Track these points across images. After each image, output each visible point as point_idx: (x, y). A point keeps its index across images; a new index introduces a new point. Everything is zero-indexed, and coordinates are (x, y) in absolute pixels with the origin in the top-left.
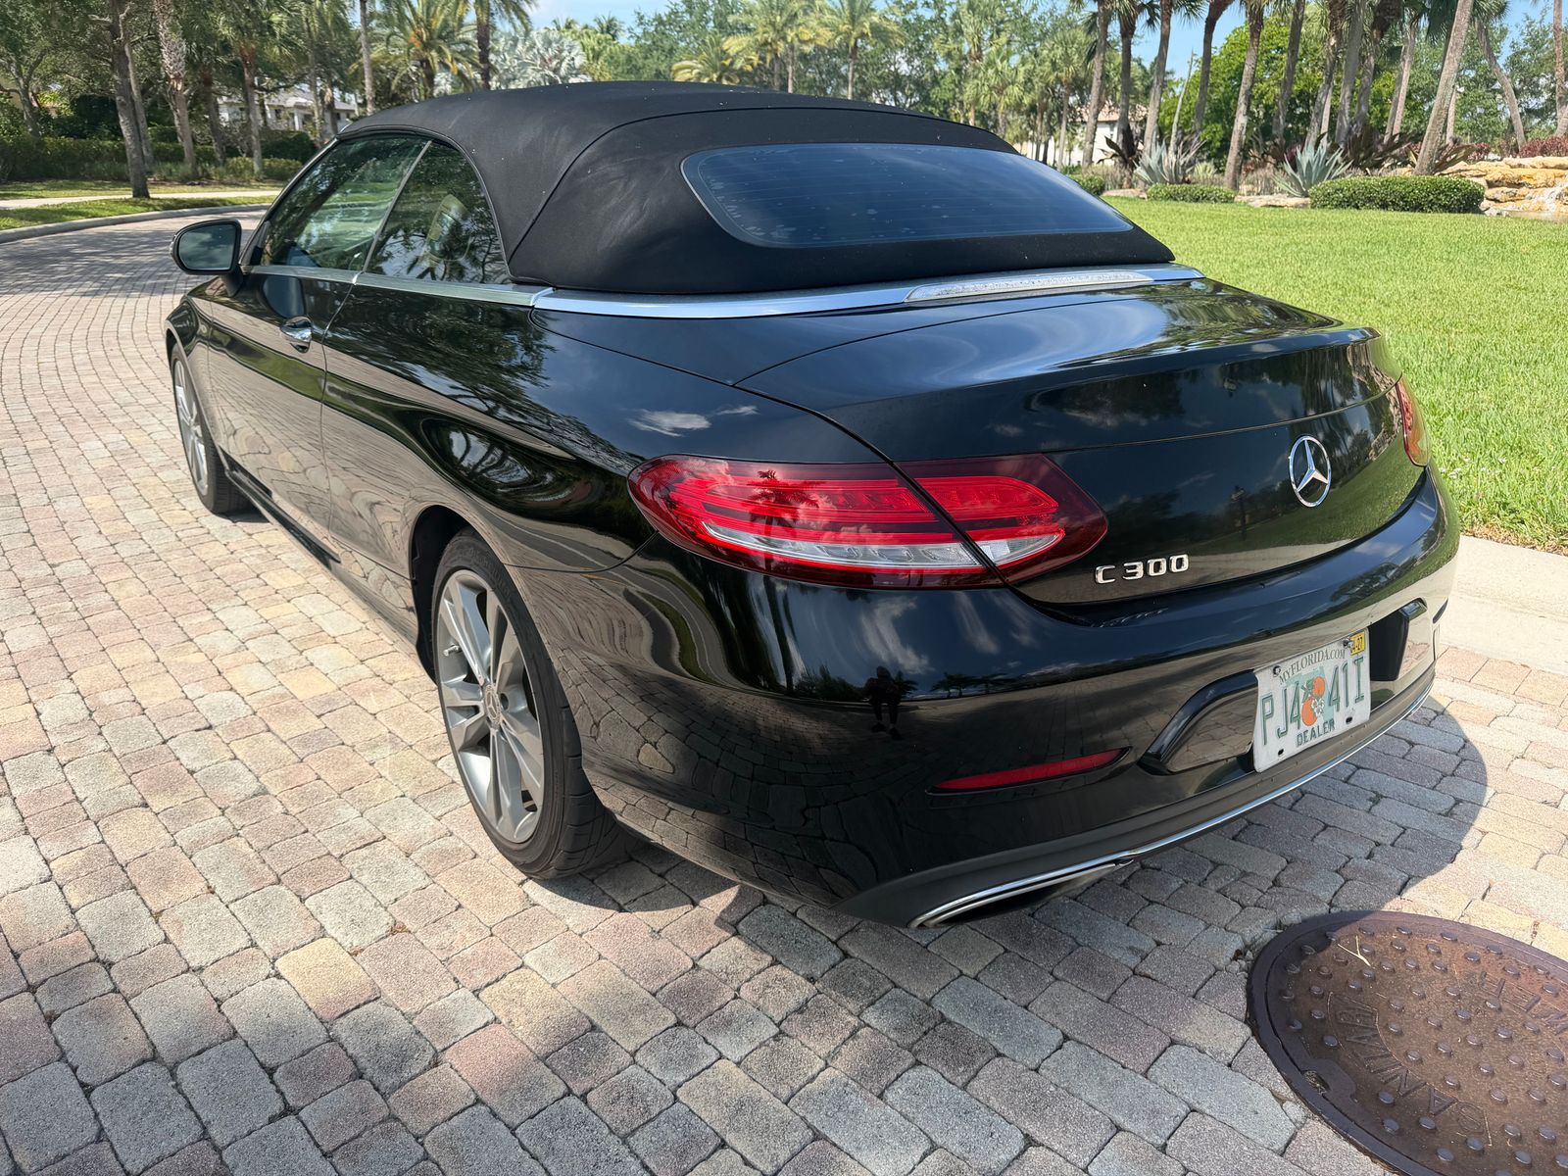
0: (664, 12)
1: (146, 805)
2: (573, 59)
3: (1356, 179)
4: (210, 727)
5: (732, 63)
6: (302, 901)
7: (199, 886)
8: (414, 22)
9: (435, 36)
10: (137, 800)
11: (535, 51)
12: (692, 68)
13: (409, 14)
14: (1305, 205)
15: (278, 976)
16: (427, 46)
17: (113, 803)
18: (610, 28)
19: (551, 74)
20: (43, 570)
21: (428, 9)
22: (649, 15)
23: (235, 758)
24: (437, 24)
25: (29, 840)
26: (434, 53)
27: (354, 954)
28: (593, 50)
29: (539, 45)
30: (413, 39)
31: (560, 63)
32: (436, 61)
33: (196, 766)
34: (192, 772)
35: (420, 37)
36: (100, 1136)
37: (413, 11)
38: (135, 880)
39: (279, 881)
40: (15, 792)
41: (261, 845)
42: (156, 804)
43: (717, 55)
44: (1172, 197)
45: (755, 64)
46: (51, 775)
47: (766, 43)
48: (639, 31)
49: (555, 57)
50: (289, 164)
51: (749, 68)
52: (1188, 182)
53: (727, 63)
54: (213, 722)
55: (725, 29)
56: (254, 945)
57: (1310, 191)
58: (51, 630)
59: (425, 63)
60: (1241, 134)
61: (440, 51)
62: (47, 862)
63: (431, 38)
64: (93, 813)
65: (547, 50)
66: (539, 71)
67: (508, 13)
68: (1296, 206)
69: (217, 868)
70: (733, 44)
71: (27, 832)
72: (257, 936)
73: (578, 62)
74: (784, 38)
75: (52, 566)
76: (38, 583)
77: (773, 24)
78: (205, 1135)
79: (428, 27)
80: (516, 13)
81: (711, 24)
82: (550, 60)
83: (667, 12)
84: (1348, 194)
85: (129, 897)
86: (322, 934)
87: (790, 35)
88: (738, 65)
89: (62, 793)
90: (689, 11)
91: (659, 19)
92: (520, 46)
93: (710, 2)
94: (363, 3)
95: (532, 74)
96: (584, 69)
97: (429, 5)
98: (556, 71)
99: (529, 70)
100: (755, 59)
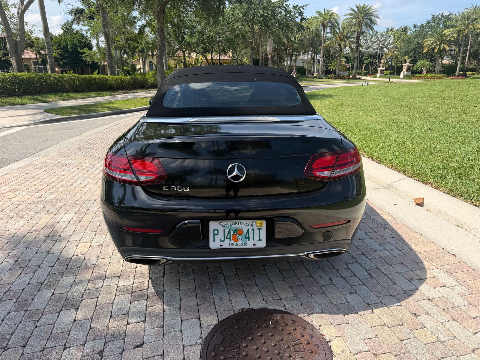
0: (424, 23)
5: (446, 38)
8: (339, 33)
9: (344, 37)
11: (378, 39)
12: (430, 41)
13: (337, 30)
16: (341, 40)
18: (405, 30)
19: (382, 45)
21: (344, 29)
22: (419, 24)
24: (345, 33)
26: (343, 42)
28: (398, 37)
29: (379, 37)
30: (338, 38)
32: (343, 44)
35: (340, 37)
37: (339, 29)
43: (441, 36)
45: (456, 37)
47: (460, 31)
48: (414, 30)
49: (384, 40)
51: (453, 39)
53: (444, 38)
55: (446, 27)
59: (340, 45)
61: (345, 41)
65: (382, 38)
66: (378, 45)
67: (367, 28)
70: (447, 32)
73: (391, 41)
74: (468, 28)
77: (464, 24)
79: (342, 35)
80: (370, 28)
81: (441, 26)
82: (382, 41)
83: (425, 22)
87: (471, 27)
88: (448, 38)
90: (434, 21)
91: (422, 26)
92: (373, 38)
93: (442, 18)
94: (324, 29)
95: (375, 46)
96: (393, 43)
97: (344, 28)
98: (383, 44)
99: (375, 45)
100: (456, 36)
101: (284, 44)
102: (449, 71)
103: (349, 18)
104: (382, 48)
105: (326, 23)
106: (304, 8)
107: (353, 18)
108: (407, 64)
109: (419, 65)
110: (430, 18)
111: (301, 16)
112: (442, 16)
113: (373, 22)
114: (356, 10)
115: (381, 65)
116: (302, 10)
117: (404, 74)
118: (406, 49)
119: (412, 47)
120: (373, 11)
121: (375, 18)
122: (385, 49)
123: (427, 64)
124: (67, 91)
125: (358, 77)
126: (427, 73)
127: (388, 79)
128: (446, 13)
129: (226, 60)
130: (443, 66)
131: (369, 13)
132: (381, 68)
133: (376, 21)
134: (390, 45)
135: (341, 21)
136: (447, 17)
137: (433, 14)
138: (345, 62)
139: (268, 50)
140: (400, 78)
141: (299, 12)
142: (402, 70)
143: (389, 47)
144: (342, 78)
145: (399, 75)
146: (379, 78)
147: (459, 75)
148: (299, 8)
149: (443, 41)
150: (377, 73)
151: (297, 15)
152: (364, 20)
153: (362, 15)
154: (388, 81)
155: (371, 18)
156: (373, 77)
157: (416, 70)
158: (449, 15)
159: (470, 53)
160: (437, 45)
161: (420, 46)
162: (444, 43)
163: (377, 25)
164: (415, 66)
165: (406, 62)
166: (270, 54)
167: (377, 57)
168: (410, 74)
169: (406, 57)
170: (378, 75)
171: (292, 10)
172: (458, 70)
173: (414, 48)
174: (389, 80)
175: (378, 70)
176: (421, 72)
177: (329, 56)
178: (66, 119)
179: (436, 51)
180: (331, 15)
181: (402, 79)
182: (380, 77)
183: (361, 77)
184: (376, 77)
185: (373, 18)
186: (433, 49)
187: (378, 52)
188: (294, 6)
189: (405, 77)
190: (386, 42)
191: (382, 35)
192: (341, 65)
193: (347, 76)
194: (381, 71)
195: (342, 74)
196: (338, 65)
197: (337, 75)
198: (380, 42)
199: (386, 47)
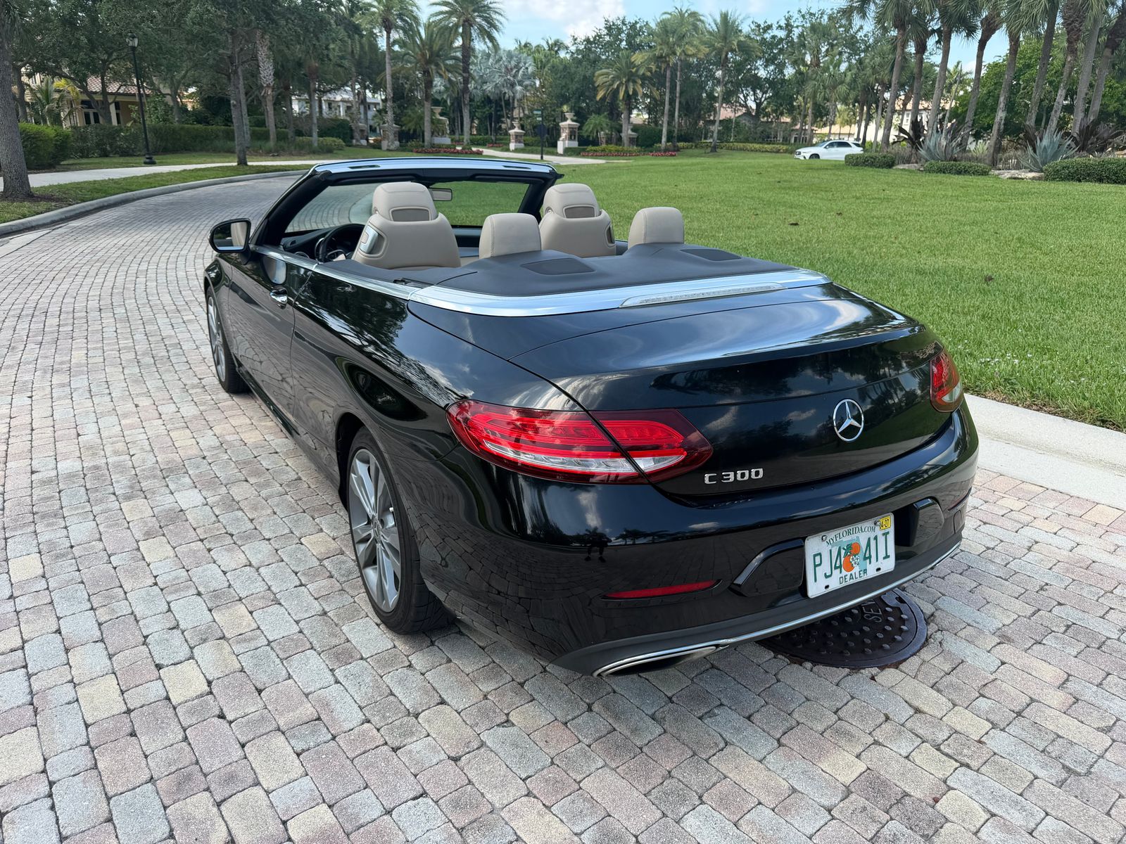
0: (591, 35)
1: (247, 481)
2: (527, 68)
3: (1081, 159)
4: (277, 453)
5: (637, 71)
6: (314, 519)
7: (269, 511)
8: (421, 46)
9: (434, 55)
10: (243, 478)
11: (501, 62)
12: (608, 74)
13: (419, 39)
14: (1039, 179)
15: (302, 544)
16: (428, 62)
17: (233, 479)
18: (554, 47)
19: (512, 79)
20: (196, 381)
22: (581, 37)
23: (287, 465)
24: (436, 48)
25: (197, 490)
26: (433, 67)
27: (334, 539)
28: (541, 62)
29: (504, 59)
30: (420, 57)
31: (518, 71)
32: (434, 71)
33: (269, 467)
34: (268, 470)
35: (424, 56)
36: (230, 586)
38: (243, 507)
39: (304, 512)
40: (190, 472)
41: (297, 498)
42: (252, 480)
43: (627, 65)
44: (942, 171)
45: (653, 71)
46: (204, 467)
47: (661, 57)
48: (573, 48)
49: (514, 67)
50: (335, 141)
51: (649, 74)
52: (955, 160)
53: (634, 70)
54: (278, 451)
55: (633, 47)
56: (292, 533)
57: (1044, 168)
58: (201, 408)
59: (427, 72)
60: (1000, 124)
61: (437, 65)
62: (205, 498)
63: (431, 56)
64: (224, 482)
65: (510, 62)
66: (503, 76)
67: (484, 39)
68: (1033, 178)
69: (278, 505)
70: (638, 58)
71: (196, 487)
72: (293, 530)
73: (530, 70)
74: (675, 53)
75: (200, 379)
76: (194, 387)
77: (667, 43)
78: (269, 589)
79: (430, 49)
80: (489, 38)
81: (624, 43)
82: (512, 69)
83: (594, 34)
84: (1072, 171)
85: (240, 513)
86: (321, 530)
87: (679, 51)
88: (641, 72)
89: (210, 474)
90: (609, 34)
91: (588, 40)
92: (491, 60)
93: (624, 28)
94: (388, 33)
95: (499, 80)
96: (534, 76)
97: (431, 36)
98: (515, 77)
99: (497, 76)
100: (654, 68)
102: (646, 140)
103: (441, 13)
104: (513, 85)
105: (391, 18)
107: (450, 14)
108: (569, 122)
109: (592, 126)
110: (602, 26)
112: (623, 23)
113: (493, 26)
115: (516, 123)
117: (564, 144)
118: (562, 89)
119: (574, 86)
122: (518, 88)
123: (607, 125)
125: (474, 149)
126: (607, 143)
127: (538, 157)
128: (631, 19)
130: (636, 128)
131: (484, 6)
132: (516, 130)
134: (528, 80)
136: (633, 26)
137: (607, 17)
139: (262, 75)
140: (557, 154)
142: (560, 136)
144: (439, 152)
145: (555, 146)
146: (513, 151)
147: (666, 150)
149: (631, 77)
150: (509, 140)
152: (474, 18)
153: (470, 8)
154: (537, 160)
155: (489, 17)
156: (503, 151)
157: (588, 136)
158: (636, 23)
159: (680, 103)
160: (621, 84)
161: (588, 86)
162: (635, 82)
164: (585, 128)
165: (565, 119)
166: (268, 86)
167: (503, 103)
168: (575, 144)
169: (565, 108)
170: (512, 146)
172: (664, 139)
173: (577, 89)
174: (542, 157)
175: (509, 135)
176: (595, 142)
177: (401, 98)
179: (621, 97)
181: (561, 155)
182: (516, 151)
183: (481, 150)
184: (508, 150)
185: (495, 16)
186: (616, 91)
187: (505, 93)
189: (568, 152)
190: (521, 72)
191: (510, 55)
192: (432, 122)
193: (448, 147)
194: (517, 136)
195: (438, 140)
196: (427, 119)
197: (426, 143)
198: (508, 70)
199: (520, 83)
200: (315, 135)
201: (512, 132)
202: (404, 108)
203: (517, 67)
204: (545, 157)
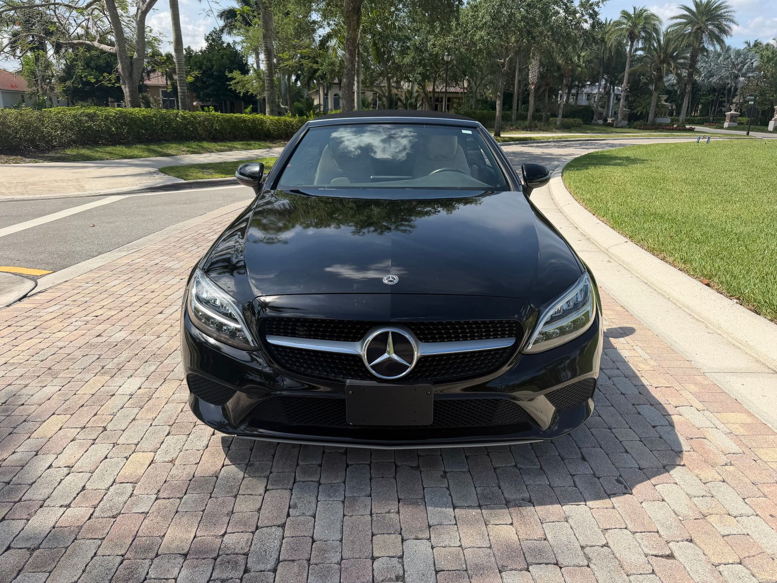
2: (752, 63)
8: (658, 50)
9: (668, 56)
11: (729, 60)
13: (656, 45)
16: (662, 62)
19: (736, 72)
21: (668, 43)
24: (670, 50)
26: (665, 65)
28: (768, 57)
29: (732, 57)
30: (656, 58)
31: (744, 66)
32: (665, 69)
35: (660, 57)
37: (659, 41)
49: (741, 63)
50: (575, 121)
59: (659, 70)
61: (669, 64)
63: (665, 57)
65: (737, 59)
66: (729, 70)
67: (712, 41)
73: (755, 64)
79: (665, 52)
80: (717, 41)
82: (738, 64)
92: (721, 58)
94: (632, 42)
95: (724, 73)
96: (758, 69)
97: (668, 41)
98: (739, 70)
99: (723, 71)
101: (559, 68)
103: (680, 24)
104: (737, 77)
105: (636, 32)
106: (601, 4)
107: (686, 24)
111: (593, 19)
113: (723, 31)
114: (694, 9)
115: (733, 107)
116: (596, 9)
120: (726, 10)
121: (728, 23)
122: (742, 79)
124: (201, 139)
125: (687, 127)
127: (745, 133)
129: (458, 93)
131: (717, 16)
132: (733, 112)
133: (730, 28)
134: (752, 72)
135: (663, 29)
138: (666, 101)
139: (530, 76)
140: (767, 131)
141: (591, 12)
142: (773, 117)
143: (750, 75)
144: (658, 129)
145: (767, 125)
146: (726, 129)
148: (591, 5)
150: (724, 120)
151: (586, 17)
152: (707, 26)
153: (704, 18)
154: (745, 136)
155: (721, 24)
156: (716, 128)
163: (731, 36)
166: (533, 84)
167: (726, 92)
170: (726, 125)
171: (578, 9)
174: (748, 134)
175: (725, 116)
177: (637, 90)
178: (188, 186)
180: (647, 18)
181: (771, 132)
182: (729, 128)
183: (693, 127)
184: (722, 128)
187: (728, 83)
188: (582, 2)
190: (746, 66)
191: (738, 53)
192: (657, 106)
193: (668, 125)
194: (732, 116)
195: (660, 120)
196: (653, 104)
197: (649, 122)
198: (734, 66)
199: (744, 75)
200: (560, 116)
201: (728, 113)
202: (638, 96)
203: (744, 63)
204: (751, 133)
